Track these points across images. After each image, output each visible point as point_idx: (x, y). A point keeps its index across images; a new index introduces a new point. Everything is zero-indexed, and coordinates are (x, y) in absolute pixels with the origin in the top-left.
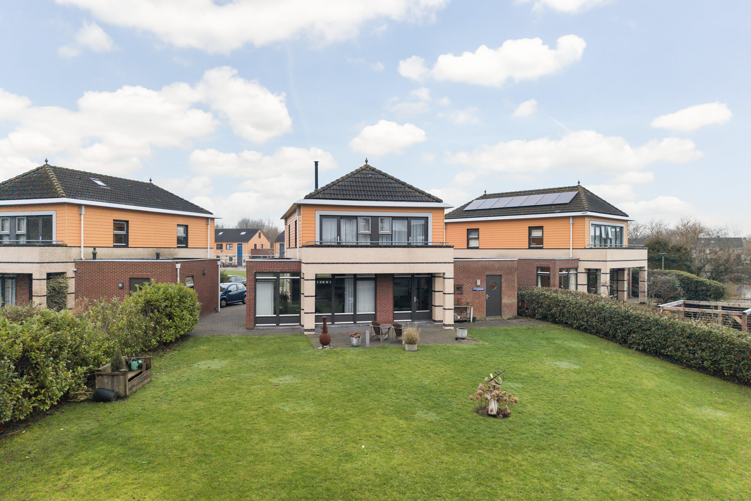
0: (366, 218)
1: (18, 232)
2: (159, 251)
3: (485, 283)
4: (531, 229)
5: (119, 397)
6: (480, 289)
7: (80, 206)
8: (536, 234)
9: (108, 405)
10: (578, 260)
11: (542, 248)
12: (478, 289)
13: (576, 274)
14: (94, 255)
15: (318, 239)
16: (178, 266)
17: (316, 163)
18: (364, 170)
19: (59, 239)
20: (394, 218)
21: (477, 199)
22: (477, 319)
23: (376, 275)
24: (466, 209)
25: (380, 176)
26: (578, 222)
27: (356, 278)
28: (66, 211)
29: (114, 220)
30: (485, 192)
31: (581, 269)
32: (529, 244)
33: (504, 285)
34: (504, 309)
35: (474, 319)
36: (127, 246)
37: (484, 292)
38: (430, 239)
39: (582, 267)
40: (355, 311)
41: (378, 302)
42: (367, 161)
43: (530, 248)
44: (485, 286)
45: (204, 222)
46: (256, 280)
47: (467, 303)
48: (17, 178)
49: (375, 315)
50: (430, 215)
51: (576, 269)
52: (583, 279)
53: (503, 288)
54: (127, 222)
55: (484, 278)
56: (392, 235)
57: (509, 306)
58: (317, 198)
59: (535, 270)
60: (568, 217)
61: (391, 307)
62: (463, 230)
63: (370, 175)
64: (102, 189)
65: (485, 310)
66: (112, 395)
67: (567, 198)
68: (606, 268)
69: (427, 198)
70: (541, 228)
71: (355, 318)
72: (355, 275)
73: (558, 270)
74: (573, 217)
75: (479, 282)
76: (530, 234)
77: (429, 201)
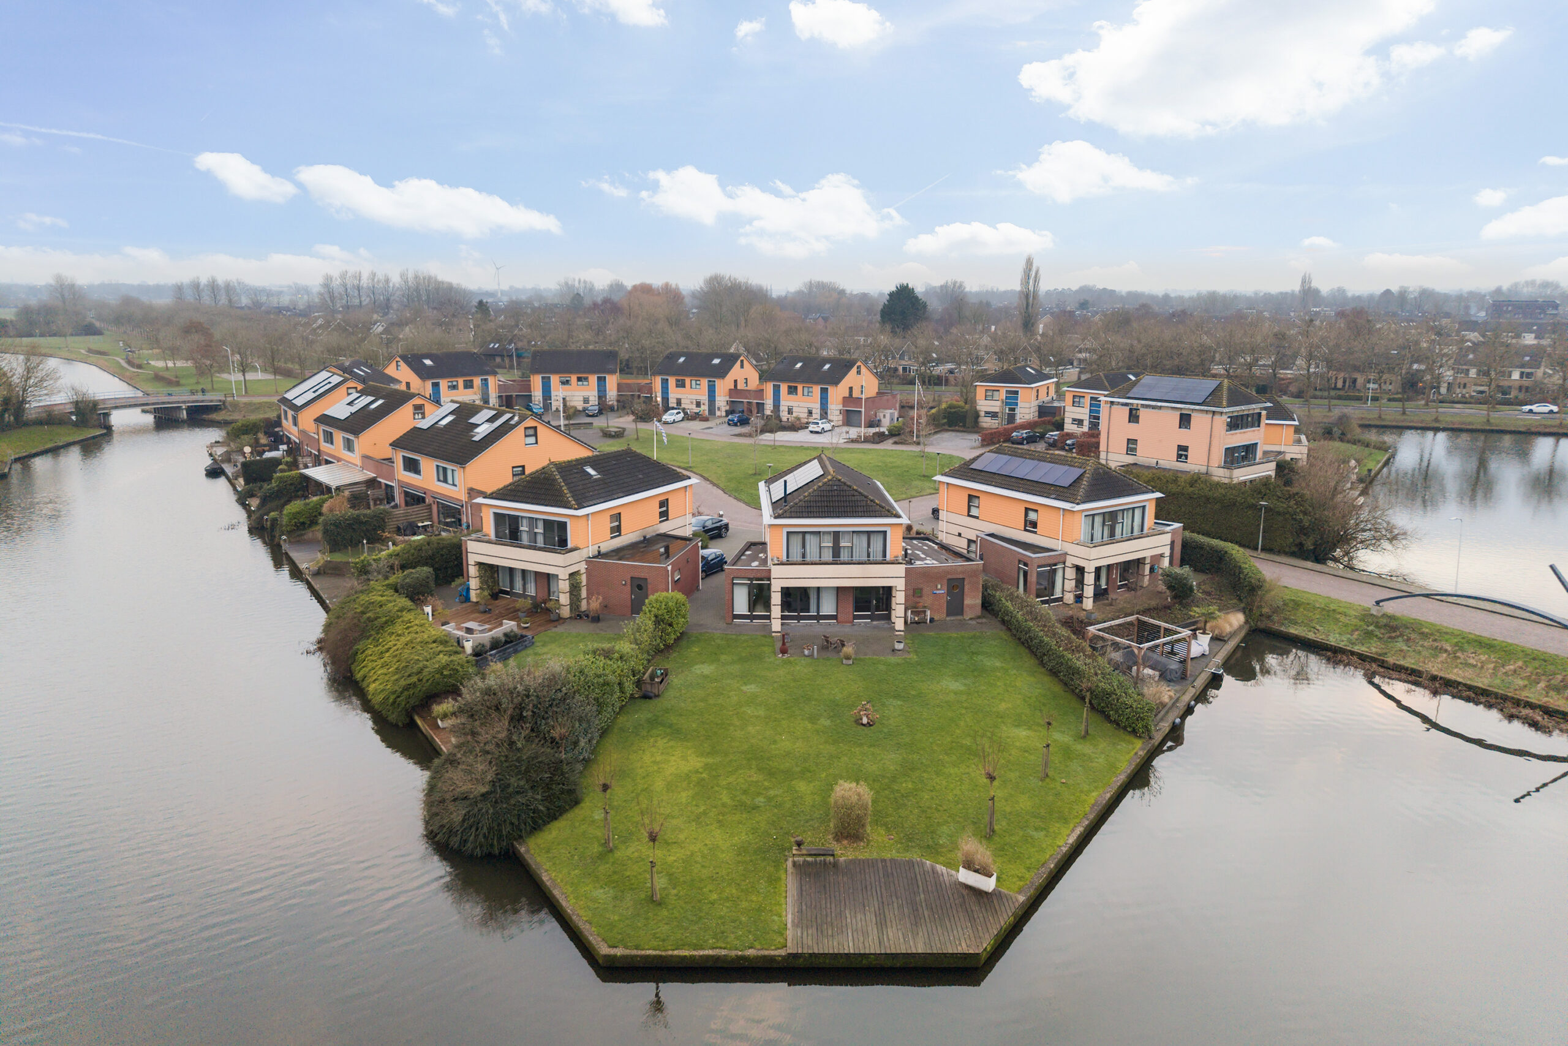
0: (829, 533)
2: (645, 531)
3: (946, 587)
4: (1027, 510)
5: (657, 696)
6: (941, 592)
7: (589, 514)
8: (1032, 516)
10: (1066, 554)
11: (1035, 533)
12: (938, 592)
13: (1064, 568)
14: (599, 549)
15: (785, 557)
16: (670, 568)
18: (831, 481)
19: (573, 544)
20: (853, 533)
22: (936, 618)
23: (838, 588)
24: (973, 466)
26: (1068, 514)
27: (820, 591)
29: (610, 517)
31: (1069, 564)
32: (1025, 526)
33: (967, 587)
34: (966, 609)
35: (932, 620)
36: (620, 535)
37: (945, 595)
38: (888, 552)
39: (1070, 561)
40: (818, 611)
41: (839, 606)
43: (1026, 530)
45: (683, 490)
46: (734, 584)
47: (925, 607)
49: (837, 615)
51: (1064, 563)
52: (1071, 574)
53: (966, 590)
54: (620, 514)
55: (945, 581)
56: (852, 548)
57: (971, 607)
58: (784, 517)
59: (1017, 564)
60: (1059, 508)
61: (851, 610)
64: (593, 478)
65: (945, 611)
66: (652, 695)
67: (1070, 477)
68: (1090, 567)
69: (886, 513)
70: (1036, 511)
71: (818, 617)
72: (819, 588)
73: (1035, 568)
74: (1064, 508)
75: (939, 586)
76: (1026, 515)
77: (889, 517)
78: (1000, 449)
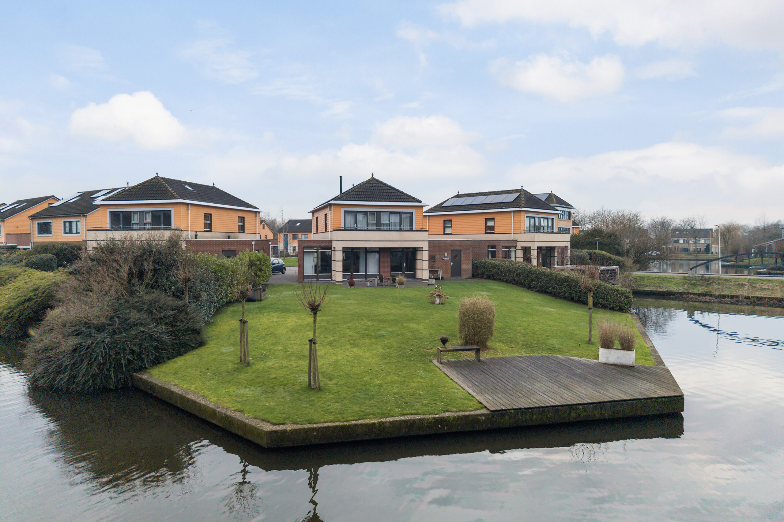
0: (373, 213)
1: (145, 221)
2: (230, 234)
3: (450, 255)
4: (487, 220)
5: (259, 301)
6: (447, 259)
7: (187, 204)
8: (490, 223)
10: (517, 241)
11: (494, 233)
12: (445, 259)
13: (516, 251)
14: (196, 236)
15: (343, 226)
16: (253, 243)
17: (341, 177)
18: (371, 181)
19: (176, 226)
20: (391, 213)
21: (452, 198)
22: (445, 278)
23: (380, 248)
24: (443, 205)
25: (382, 185)
26: (517, 215)
27: (367, 251)
28: (183, 209)
29: (205, 214)
30: (458, 192)
31: (519, 247)
32: (486, 230)
33: (463, 256)
34: (463, 272)
35: (443, 278)
36: (211, 231)
37: (450, 261)
38: (414, 226)
39: (519, 245)
40: (366, 272)
41: (381, 266)
42: (373, 175)
43: (486, 233)
44: (450, 257)
45: (253, 215)
46: (304, 252)
47: (438, 268)
49: (379, 274)
50: (414, 211)
51: (515, 247)
52: (520, 254)
53: (462, 258)
54: (211, 215)
55: (450, 252)
56: (389, 223)
57: (466, 270)
58: (342, 200)
59: (487, 248)
60: (510, 212)
61: (389, 270)
62: (440, 221)
63: (375, 185)
64: (192, 192)
65: (450, 273)
66: (255, 299)
67: (511, 198)
68: (534, 246)
69: (412, 199)
70: (493, 219)
71: (366, 276)
72: (366, 248)
73: (501, 248)
74: (514, 211)
75: (446, 254)
76: (486, 223)
77: (413, 202)
78: (458, 196)
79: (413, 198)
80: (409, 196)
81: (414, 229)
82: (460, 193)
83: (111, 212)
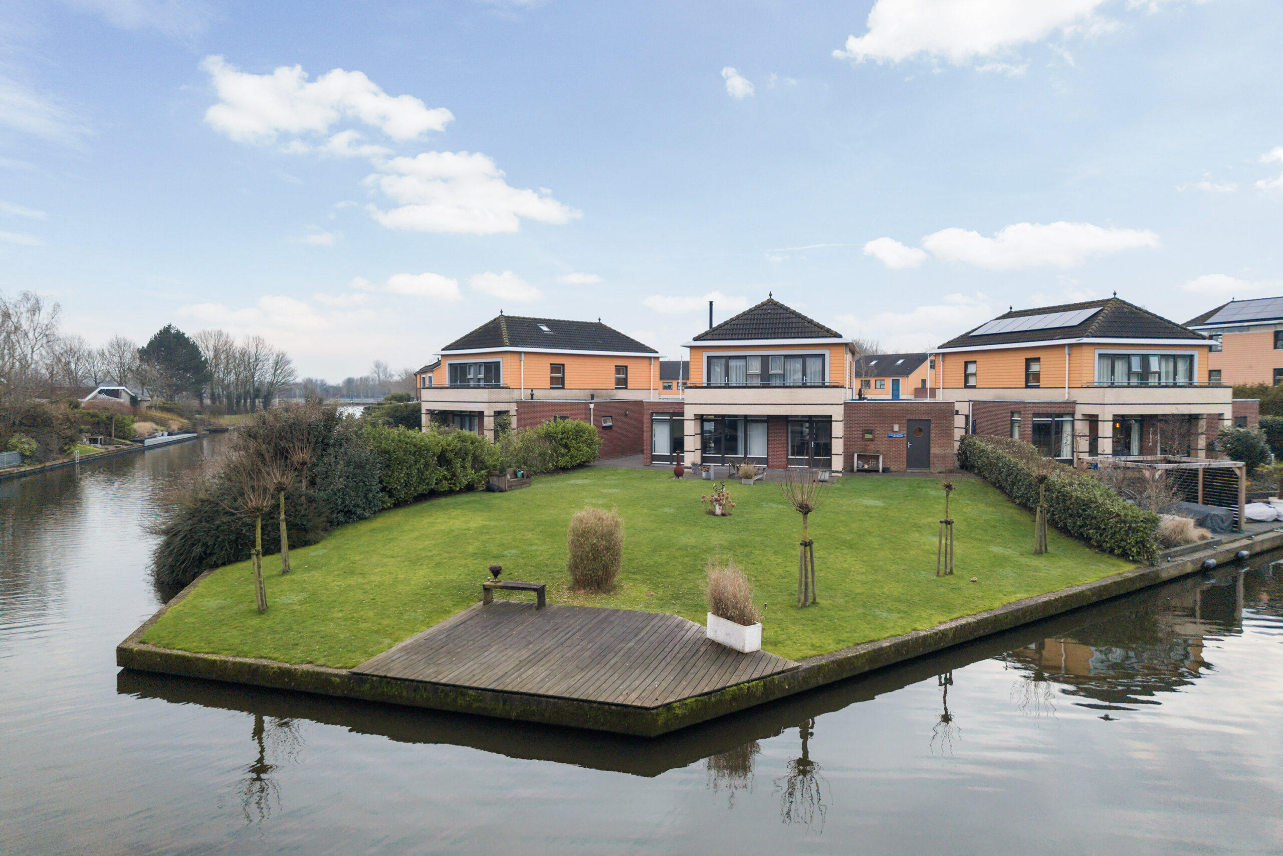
0: (757, 358)
1: (479, 376)
2: (594, 392)
3: (905, 429)
4: (1031, 361)
5: (501, 491)
6: (898, 435)
7: (520, 353)
8: (1035, 368)
9: (492, 494)
10: (1075, 403)
11: (1038, 387)
12: (895, 435)
13: (1073, 422)
14: (532, 395)
15: (705, 380)
16: (592, 406)
17: (711, 303)
18: (765, 304)
19: (505, 382)
20: (786, 356)
21: (997, 319)
22: (892, 469)
23: (768, 416)
24: (976, 334)
25: (782, 311)
26: (1076, 352)
27: (748, 420)
28: (508, 358)
29: (551, 364)
30: (1011, 308)
31: (1078, 416)
32: (1027, 381)
33: (933, 432)
34: (933, 461)
35: (885, 469)
36: (563, 388)
37: (905, 440)
38: (827, 379)
39: (1080, 411)
40: (746, 453)
41: (770, 446)
42: (770, 295)
43: (1027, 387)
44: (905, 432)
45: (647, 362)
46: (652, 420)
48: (480, 328)
49: (767, 458)
50: (827, 352)
51: (1073, 414)
52: (1082, 427)
53: (933, 435)
54: (563, 365)
55: (904, 422)
56: (784, 375)
57: (939, 457)
58: (704, 340)
59: (1009, 416)
60: (1063, 346)
61: (784, 451)
62: (960, 361)
63: (769, 311)
64: (547, 335)
65: (905, 460)
66: (496, 488)
67: (1075, 318)
68: (1106, 414)
69: (825, 333)
70: (1037, 360)
72: (746, 416)
73: (1030, 416)
74: (1070, 345)
75: (896, 428)
76: (1027, 367)
77: (826, 337)
78: (1010, 315)
79: (828, 331)
80: (822, 327)
81: (826, 384)
82: (1013, 310)
83: (450, 364)
